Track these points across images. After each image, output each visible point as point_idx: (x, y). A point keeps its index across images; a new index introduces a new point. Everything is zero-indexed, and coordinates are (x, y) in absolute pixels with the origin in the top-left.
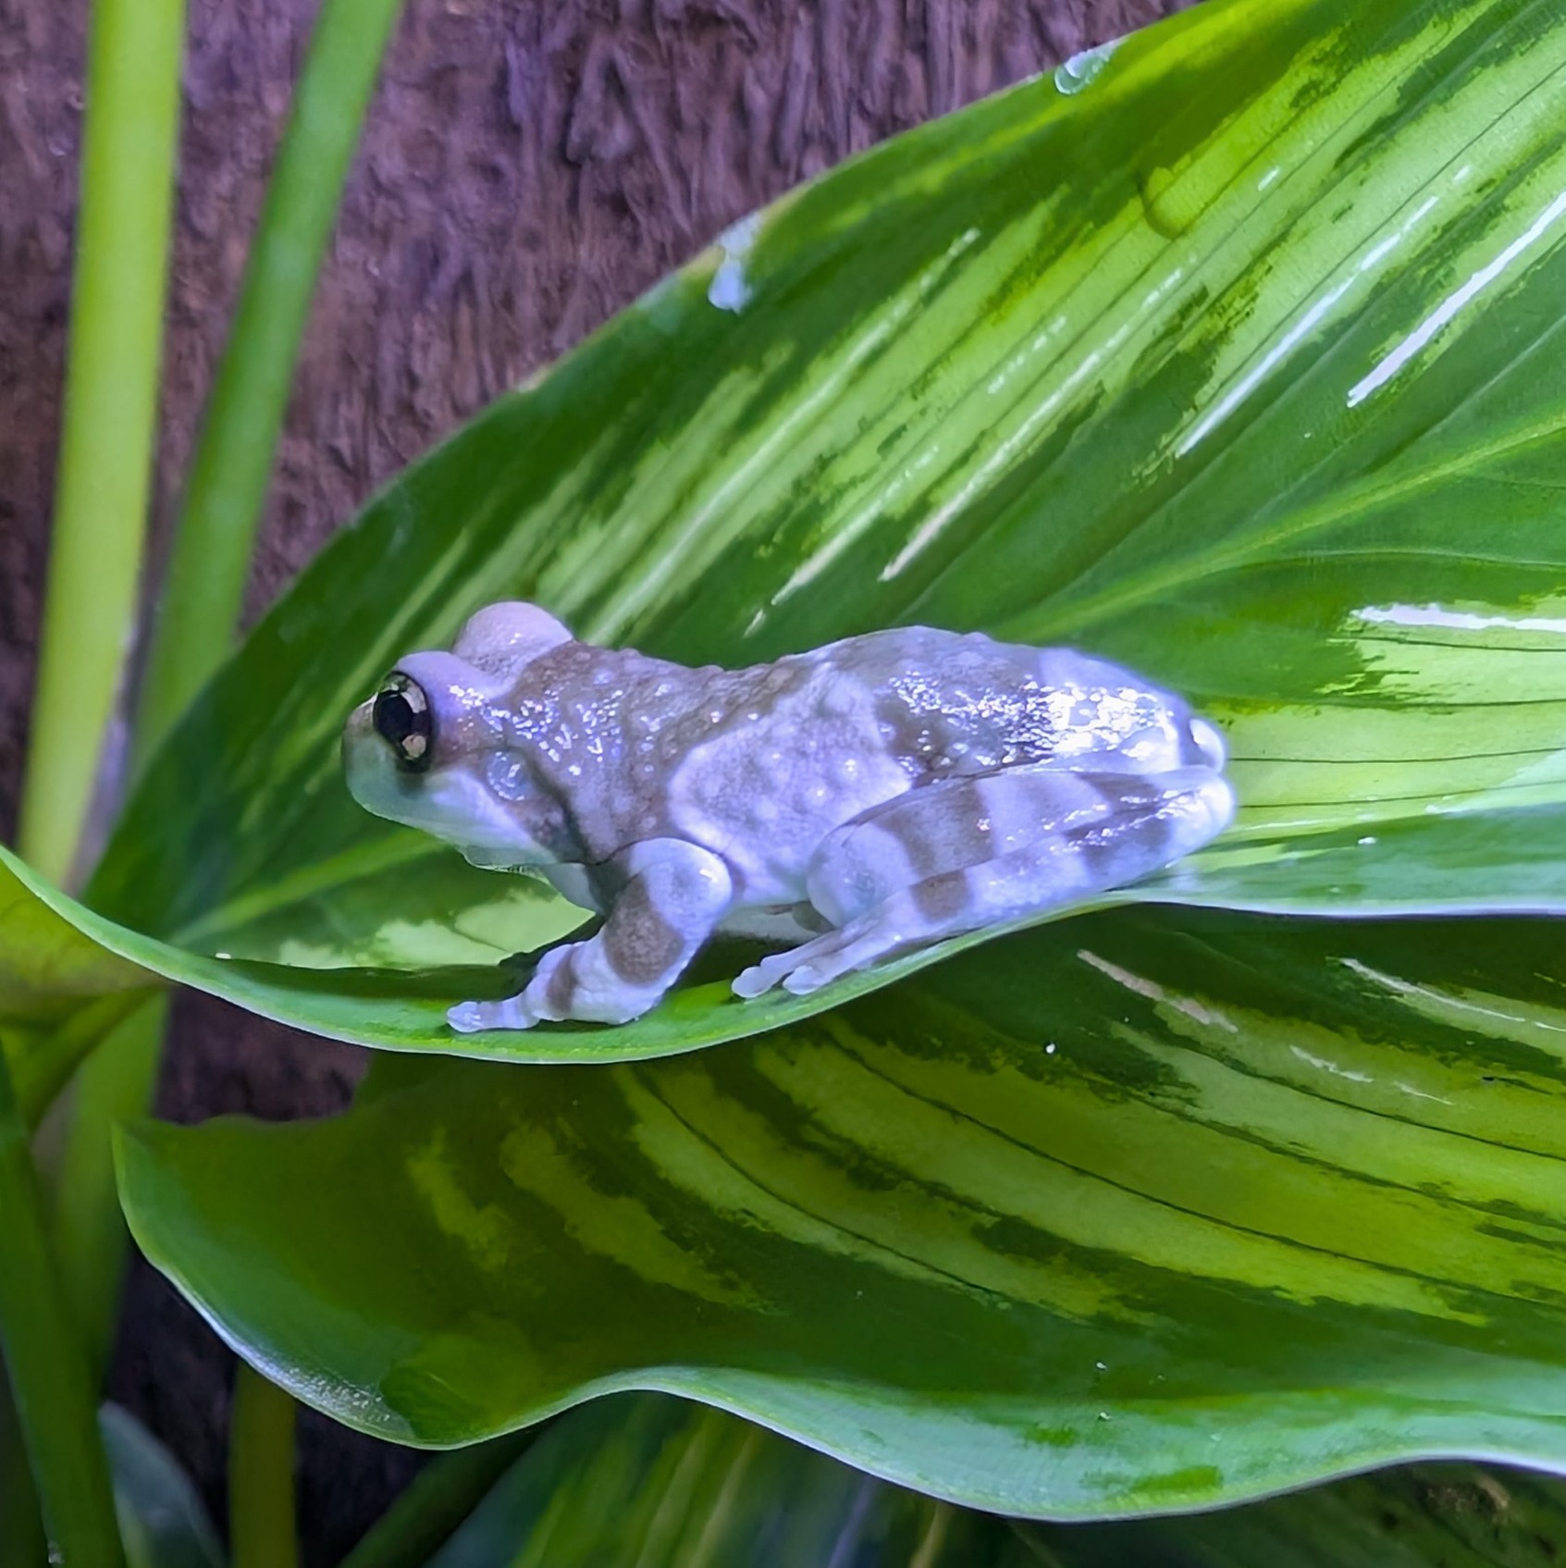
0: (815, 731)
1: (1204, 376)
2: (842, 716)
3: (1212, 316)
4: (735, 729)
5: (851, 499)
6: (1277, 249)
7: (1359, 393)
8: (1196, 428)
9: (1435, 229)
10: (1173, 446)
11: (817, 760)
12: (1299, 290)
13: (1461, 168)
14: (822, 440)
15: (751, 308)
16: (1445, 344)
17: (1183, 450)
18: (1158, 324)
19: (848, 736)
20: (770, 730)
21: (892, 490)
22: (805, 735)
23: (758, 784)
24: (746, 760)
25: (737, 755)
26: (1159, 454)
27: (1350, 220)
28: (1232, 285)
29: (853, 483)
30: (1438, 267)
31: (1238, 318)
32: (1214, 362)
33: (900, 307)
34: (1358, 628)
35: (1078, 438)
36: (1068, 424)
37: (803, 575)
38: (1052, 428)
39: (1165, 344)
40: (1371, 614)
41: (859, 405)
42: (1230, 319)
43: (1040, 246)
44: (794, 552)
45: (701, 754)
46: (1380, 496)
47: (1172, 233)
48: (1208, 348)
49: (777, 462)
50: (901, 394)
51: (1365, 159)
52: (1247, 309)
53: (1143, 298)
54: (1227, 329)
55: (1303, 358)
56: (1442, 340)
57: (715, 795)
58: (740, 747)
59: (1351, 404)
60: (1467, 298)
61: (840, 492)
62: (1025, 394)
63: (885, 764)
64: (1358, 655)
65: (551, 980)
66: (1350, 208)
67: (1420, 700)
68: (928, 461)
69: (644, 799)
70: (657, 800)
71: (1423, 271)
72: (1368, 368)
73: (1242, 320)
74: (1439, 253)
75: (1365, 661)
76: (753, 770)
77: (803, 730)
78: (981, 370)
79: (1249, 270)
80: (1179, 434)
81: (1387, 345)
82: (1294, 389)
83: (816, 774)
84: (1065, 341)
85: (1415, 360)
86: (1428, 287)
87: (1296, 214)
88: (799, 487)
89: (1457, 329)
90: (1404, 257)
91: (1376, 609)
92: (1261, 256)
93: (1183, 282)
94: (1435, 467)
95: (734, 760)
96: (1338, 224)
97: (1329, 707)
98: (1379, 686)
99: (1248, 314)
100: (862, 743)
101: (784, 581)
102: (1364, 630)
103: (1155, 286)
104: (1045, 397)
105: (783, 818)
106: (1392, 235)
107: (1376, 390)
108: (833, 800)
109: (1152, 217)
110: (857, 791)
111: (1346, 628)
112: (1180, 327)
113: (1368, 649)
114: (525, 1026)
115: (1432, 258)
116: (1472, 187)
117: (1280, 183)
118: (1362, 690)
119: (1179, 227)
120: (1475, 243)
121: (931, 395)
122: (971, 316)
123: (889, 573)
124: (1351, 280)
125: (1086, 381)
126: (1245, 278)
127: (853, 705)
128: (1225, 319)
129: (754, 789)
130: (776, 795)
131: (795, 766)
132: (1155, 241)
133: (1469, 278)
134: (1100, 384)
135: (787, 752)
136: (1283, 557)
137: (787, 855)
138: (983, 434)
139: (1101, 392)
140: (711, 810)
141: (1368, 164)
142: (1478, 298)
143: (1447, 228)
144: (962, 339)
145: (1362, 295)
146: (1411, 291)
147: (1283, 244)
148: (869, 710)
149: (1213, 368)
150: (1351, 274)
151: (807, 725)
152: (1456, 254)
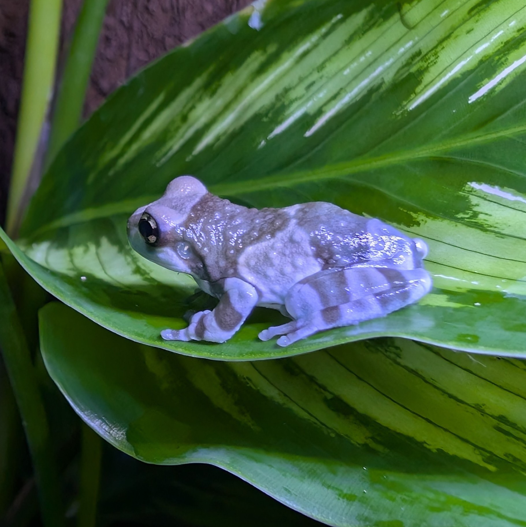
0: (289, 247)
1: (419, 82)
2: (298, 243)
3: (422, 61)
4: (262, 242)
5: (295, 105)
6: (446, 41)
7: (473, 98)
8: (416, 101)
9: (502, 43)
10: (408, 106)
11: (289, 257)
12: (453, 57)
13: (512, 21)
14: (286, 82)
15: (263, 29)
16: (503, 86)
17: (411, 109)
18: (404, 60)
19: (300, 250)
20: (273, 244)
21: (310, 104)
22: (285, 248)
23: (269, 263)
24: (265, 254)
25: (262, 252)
26: (402, 108)
27: (472, 34)
28: (430, 51)
29: (296, 99)
30: (502, 57)
31: (431, 64)
32: (422, 78)
33: (314, 38)
34: (470, 190)
35: (374, 97)
36: (371, 91)
37: (279, 130)
38: (365, 92)
39: (406, 69)
40: (474, 185)
41: (299, 71)
42: (429, 63)
43: (364, 25)
44: (276, 120)
45: (250, 249)
46: (478, 139)
47: (410, 28)
48: (421, 72)
49: (270, 87)
50: (313, 70)
51: (478, 13)
52: (435, 61)
53: (398, 50)
54: (428, 67)
55: (454, 82)
56: (502, 84)
57: (254, 265)
58: (263, 249)
59: (470, 102)
60: (512, 69)
61: (291, 102)
62: (356, 77)
63: (312, 260)
64: (470, 202)
65: (197, 327)
66: (473, 30)
67: (492, 229)
68: (322, 96)
69: (229, 262)
70: (234, 264)
71: (497, 58)
72: (476, 90)
73: (433, 65)
74: (503, 52)
75: (473, 205)
76: (267, 258)
77: (285, 246)
78: (342, 65)
79: (436, 47)
80: (409, 102)
81: (483, 82)
82: (451, 93)
83: (288, 262)
84: (371, 60)
85: (492, 90)
86: (498, 64)
87: (454, 29)
88: (278, 98)
89: (508, 81)
90: (491, 52)
91: (476, 183)
92: (441, 42)
93: (413, 46)
94: (498, 132)
95: (261, 253)
96: (468, 35)
97: (460, 224)
98: (478, 219)
99: (435, 63)
100: (305, 253)
101: (272, 131)
102: (472, 191)
103: (402, 46)
104: (363, 80)
105: (276, 276)
106: (486, 42)
107: (479, 98)
108: (294, 272)
109: (402, 19)
110: (302, 269)
111: (466, 189)
112: (411, 63)
113: (474, 200)
114: (188, 340)
115: (500, 54)
116: (516, 29)
117: (448, 16)
118: (472, 219)
119: (412, 25)
120: (516, 50)
121: (324, 72)
122: (339, 46)
123: (308, 134)
124: (471, 57)
125: (378, 76)
126: (435, 49)
127: (302, 239)
128: (427, 63)
129: (267, 265)
130: (274, 268)
131: (281, 259)
132: (404, 29)
133: (513, 63)
134: (383, 78)
135: (279, 253)
136: (444, 156)
137: (277, 288)
138: (341, 89)
139: (383, 82)
140: (252, 270)
141: (480, 15)
142: (516, 71)
143: (507, 43)
144: (336, 53)
145: (475, 62)
146: (492, 64)
147: (449, 40)
148: (308, 242)
149: (422, 80)
150: (471, 55)
151: (286, 244)
152: (508, 54)
